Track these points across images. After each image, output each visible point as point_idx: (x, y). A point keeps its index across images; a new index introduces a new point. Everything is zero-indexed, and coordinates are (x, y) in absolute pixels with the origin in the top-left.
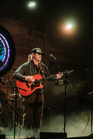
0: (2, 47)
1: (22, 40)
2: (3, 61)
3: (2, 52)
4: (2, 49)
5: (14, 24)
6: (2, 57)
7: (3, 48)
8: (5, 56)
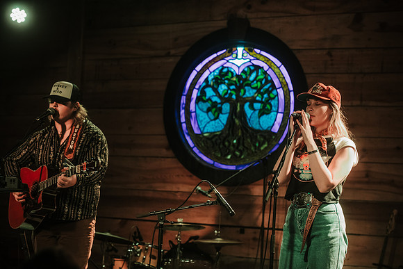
0: (272, 90)
1: (331, 56)
2: (276, 128)
3: (272, 103)
4: (272, 96)
6: (273, 118)
7: (274, 92)
8: (280, 116)
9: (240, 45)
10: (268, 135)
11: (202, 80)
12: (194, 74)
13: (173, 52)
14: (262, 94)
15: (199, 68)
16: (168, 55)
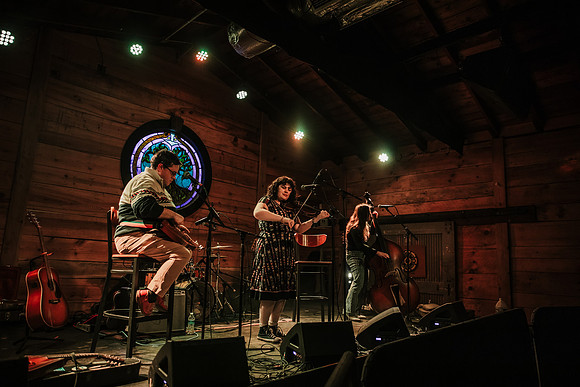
0: (190, 165)
1: (223, 155)
2: (191, 188)
4: (190, 169)
5: (211, 126)
7: (191, 167)
9: (173, 133)
10: (186, 191)
11: (147, 147)
12: (141, 141)
13: (130, 123)
14: (185, 166)
15: (145, 139)
16: (126, 123)
